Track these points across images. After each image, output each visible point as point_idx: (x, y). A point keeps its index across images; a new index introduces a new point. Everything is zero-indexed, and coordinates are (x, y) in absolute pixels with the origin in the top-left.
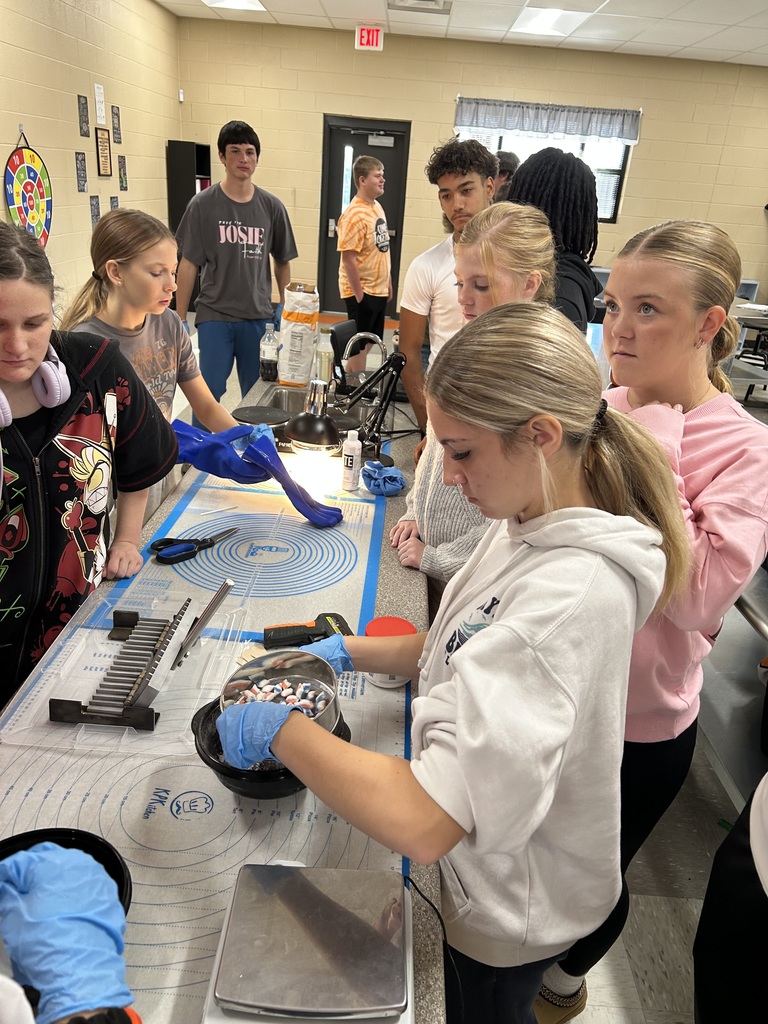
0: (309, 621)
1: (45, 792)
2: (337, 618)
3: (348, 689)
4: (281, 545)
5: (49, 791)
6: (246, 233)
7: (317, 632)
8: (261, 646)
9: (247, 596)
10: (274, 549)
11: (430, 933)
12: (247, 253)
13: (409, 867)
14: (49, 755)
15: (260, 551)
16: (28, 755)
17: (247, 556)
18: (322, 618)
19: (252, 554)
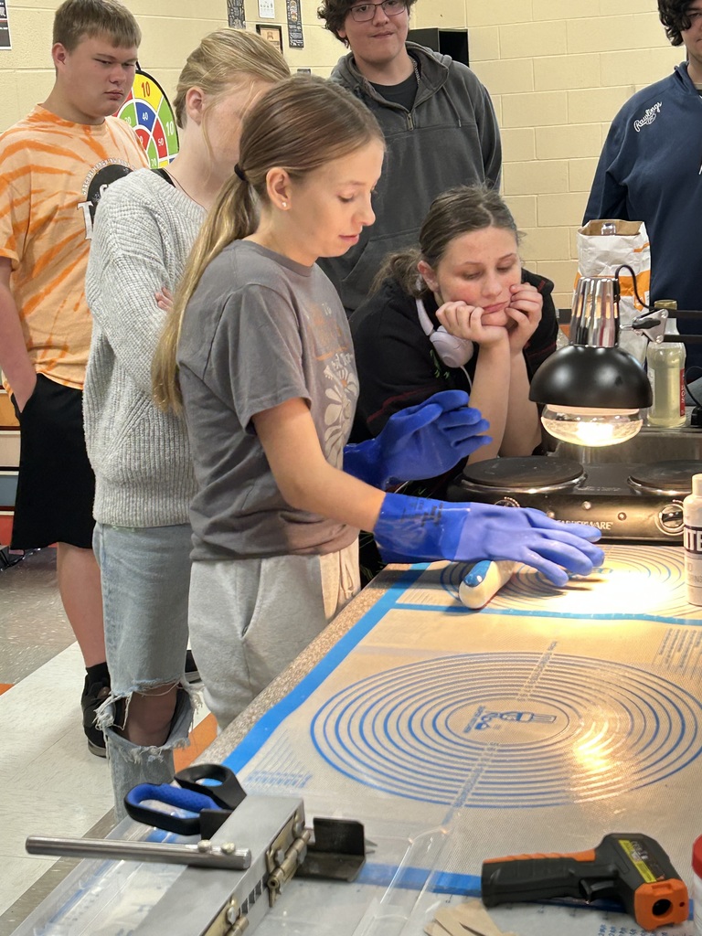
0: (587, 852)
2: (648, 845)
4: (541, 709)
7: (597, 873)
8: (478, 902)
9: (458, 805)
10: (526, 718)
15: (497, 721)
17: (467, 730)
18: (610, 842)
19: (479, 727)
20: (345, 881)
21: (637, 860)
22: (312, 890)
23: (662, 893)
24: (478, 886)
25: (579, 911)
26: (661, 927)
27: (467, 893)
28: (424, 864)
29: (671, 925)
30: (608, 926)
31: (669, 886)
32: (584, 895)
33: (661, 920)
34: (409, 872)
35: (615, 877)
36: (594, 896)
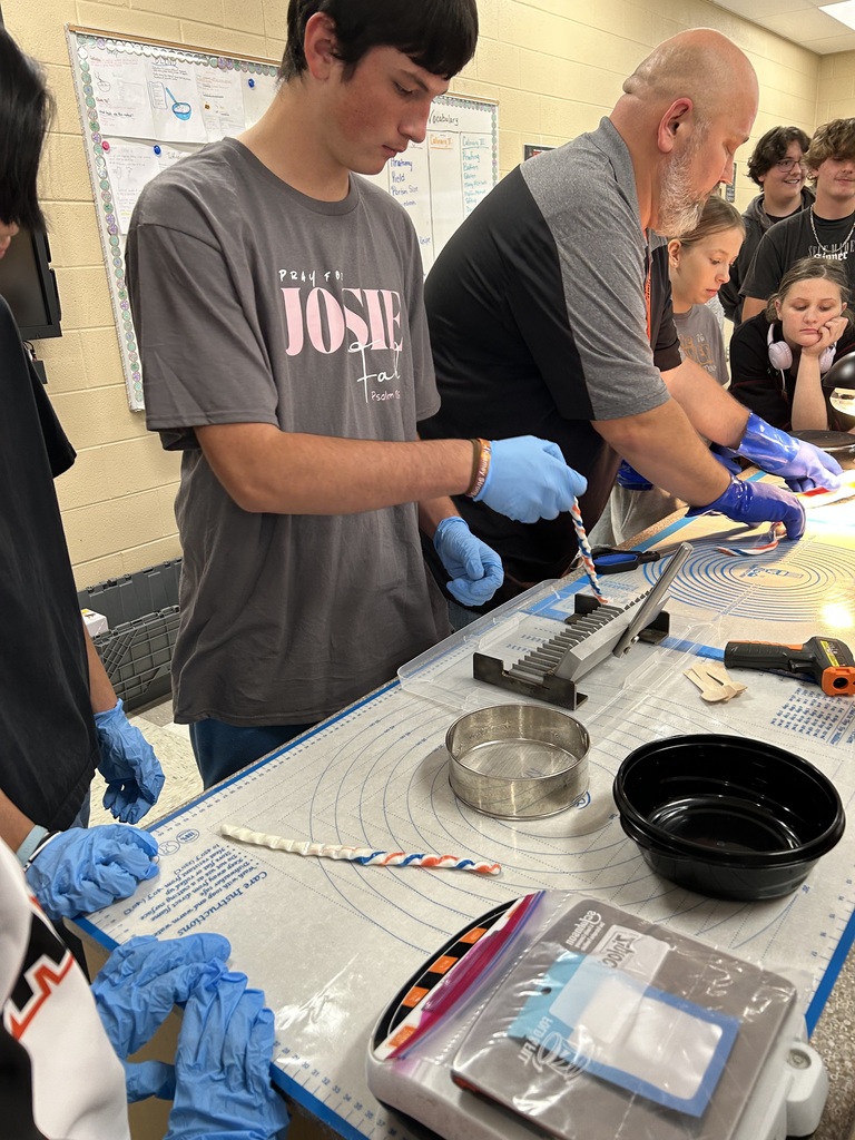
0: (795, 644)
1: (420, 739)
3: (830, 732)
5: (424, 740)
6: (363, 312)
7: (802, 657)
8: (721, 664)
9: (725, 613)
11: (846, 1058)
12: (375, 384)
13: (840, 968)
14: (438, 710)
16: (420, 705)
18: (814, 642)
19: (750, 575)
20: (653, 643)
21: (829, 652)
22: (644, 647)
23: (843, 674)
24: (723, 656)
25: (785, 679)
26: (837, 695)
27: (716, 658)
28: (694, 640)
29: (846, 695)
30: (803, 689)
31: (848, 671)
32: (790, 669)
33: (839, 690)
34: (684, 643)
35: (813, 661)
36: (796, 671)
